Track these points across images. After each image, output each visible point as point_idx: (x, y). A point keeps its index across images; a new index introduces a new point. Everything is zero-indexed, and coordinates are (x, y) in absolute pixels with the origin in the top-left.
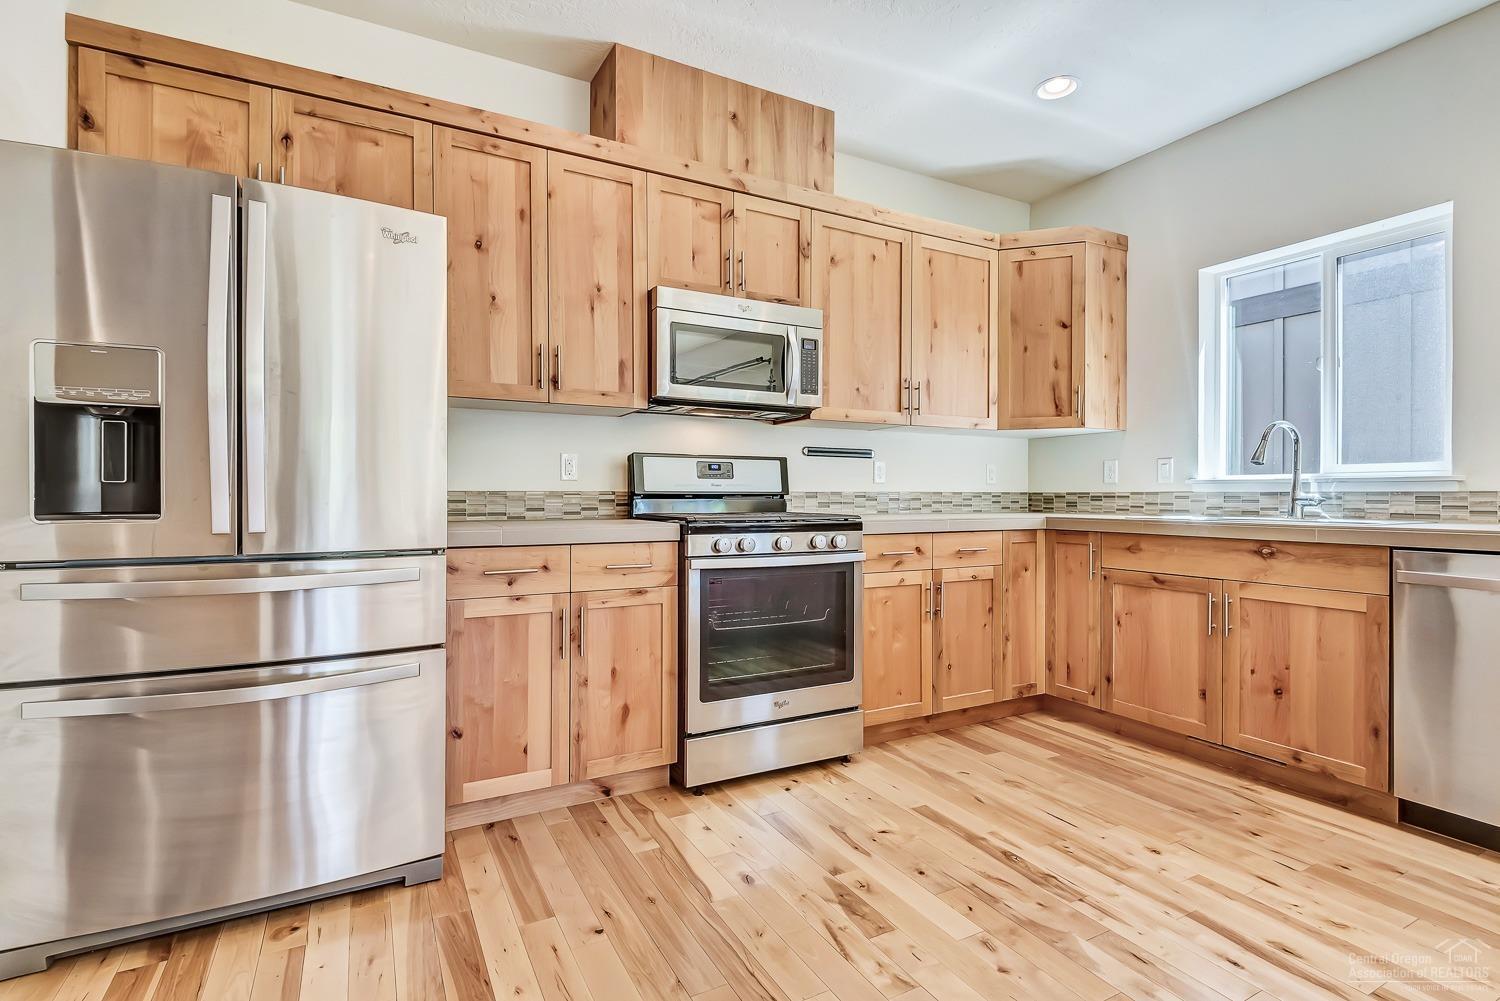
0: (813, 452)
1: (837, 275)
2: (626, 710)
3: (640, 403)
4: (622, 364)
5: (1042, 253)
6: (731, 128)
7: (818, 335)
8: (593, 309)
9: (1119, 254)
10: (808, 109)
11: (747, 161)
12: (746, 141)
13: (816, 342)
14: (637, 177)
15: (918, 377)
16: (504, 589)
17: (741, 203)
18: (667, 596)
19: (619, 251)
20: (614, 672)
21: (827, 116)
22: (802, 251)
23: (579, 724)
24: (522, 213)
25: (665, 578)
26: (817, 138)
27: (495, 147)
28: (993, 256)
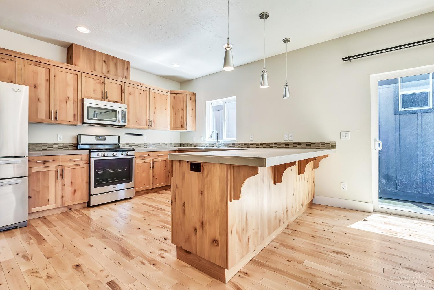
0: (127, 134)
1: (131, 96)
2: (75, 191)
3: (79, 123)
4: (74, 115)
5: (178, 95)
6: (104, 64)
7: (126, 110)
8: (66, 102)
9: (194, 96)
10: (123, 61)
11: (108, 71)
12: (107, 67)
13: (125, 111)
14: (79, 73)
15: (151, 119)
16: (42, 165)
17: (106, 80)
18: (86, 166)
19: (74, 90)
20: (72, 183)
21: (128, 63)
22: (122, 91)
23: (62, 194)
24: (47, 80)
25: (85, 162)
26: (126, 67)
27: (40, 65)
28: (169, 95)
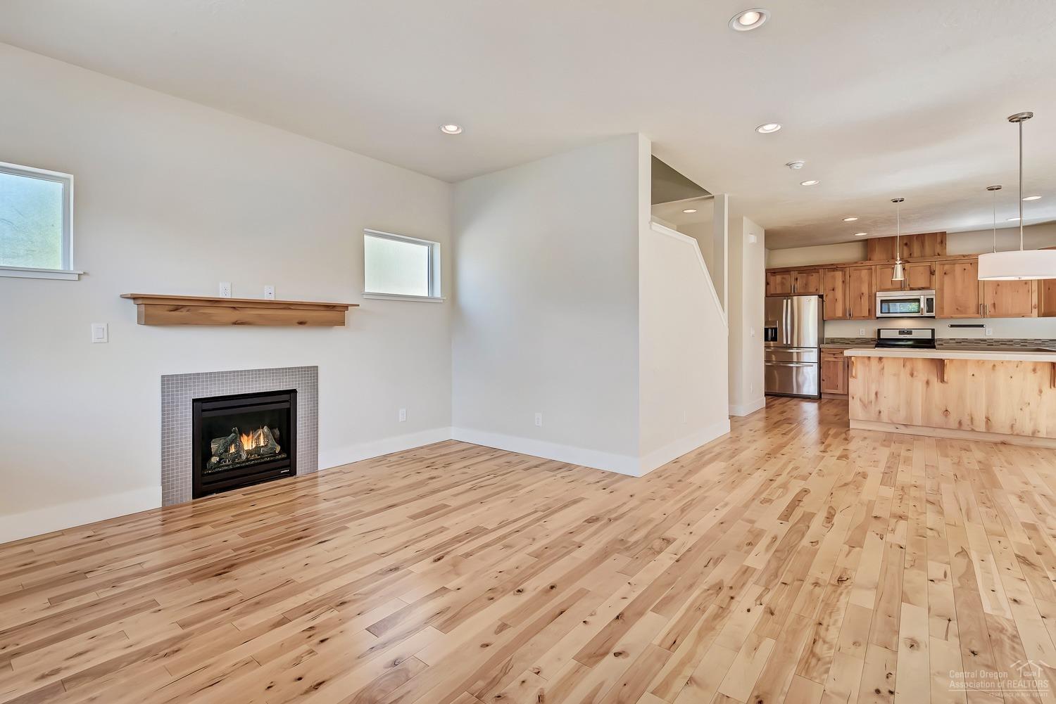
1: (947, 280)
3: (873, 317)
4: (869, 310)
6: (905, 248)
7: (934, 297)
8: (861, 298)
10: (936, 234)
11: (911, 254)
12: (910, 250)
13: (932, 299)
14: (874, 268)
15: (988, 303)
16: (832, 356)
19: (868, 285)
21: (944, 234)
22: (932, 273)
24: (843, 282)
26: (939, 240)
27: (837, 270)
